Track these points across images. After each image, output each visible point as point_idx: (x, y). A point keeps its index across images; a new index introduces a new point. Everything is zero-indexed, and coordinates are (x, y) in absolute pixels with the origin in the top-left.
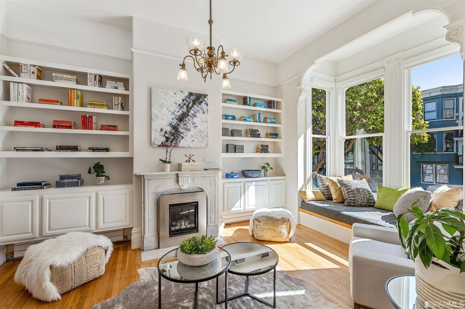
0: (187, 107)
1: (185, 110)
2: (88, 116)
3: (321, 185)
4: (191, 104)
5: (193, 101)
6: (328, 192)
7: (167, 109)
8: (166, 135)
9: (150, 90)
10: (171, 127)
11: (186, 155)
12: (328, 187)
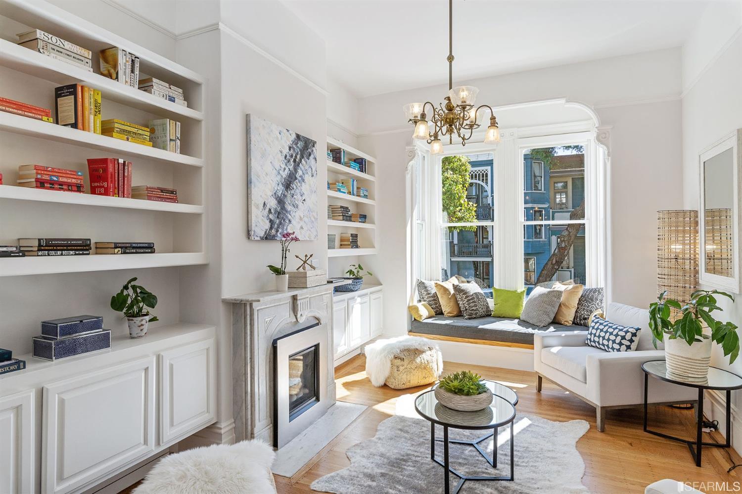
0: (295, 161)
1: (291, 168)
2: (121, 161)
3: (426, 295)
4: (298, 157)
5: (300, 150)
6: (436, 304)
7: (271, 162)
8: (271, 216)
9: (247, 119)
10: (276, 199)
11: (297, 257)
12: (435, 295)
